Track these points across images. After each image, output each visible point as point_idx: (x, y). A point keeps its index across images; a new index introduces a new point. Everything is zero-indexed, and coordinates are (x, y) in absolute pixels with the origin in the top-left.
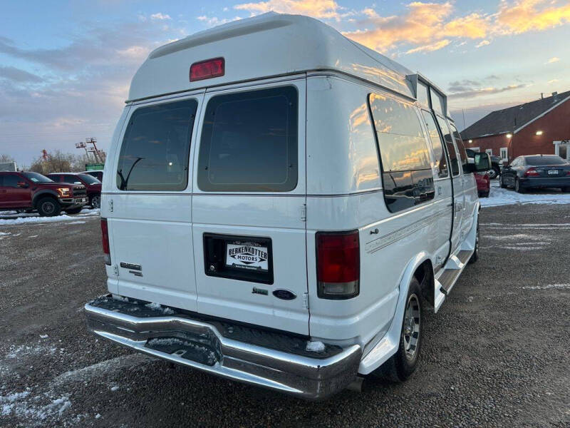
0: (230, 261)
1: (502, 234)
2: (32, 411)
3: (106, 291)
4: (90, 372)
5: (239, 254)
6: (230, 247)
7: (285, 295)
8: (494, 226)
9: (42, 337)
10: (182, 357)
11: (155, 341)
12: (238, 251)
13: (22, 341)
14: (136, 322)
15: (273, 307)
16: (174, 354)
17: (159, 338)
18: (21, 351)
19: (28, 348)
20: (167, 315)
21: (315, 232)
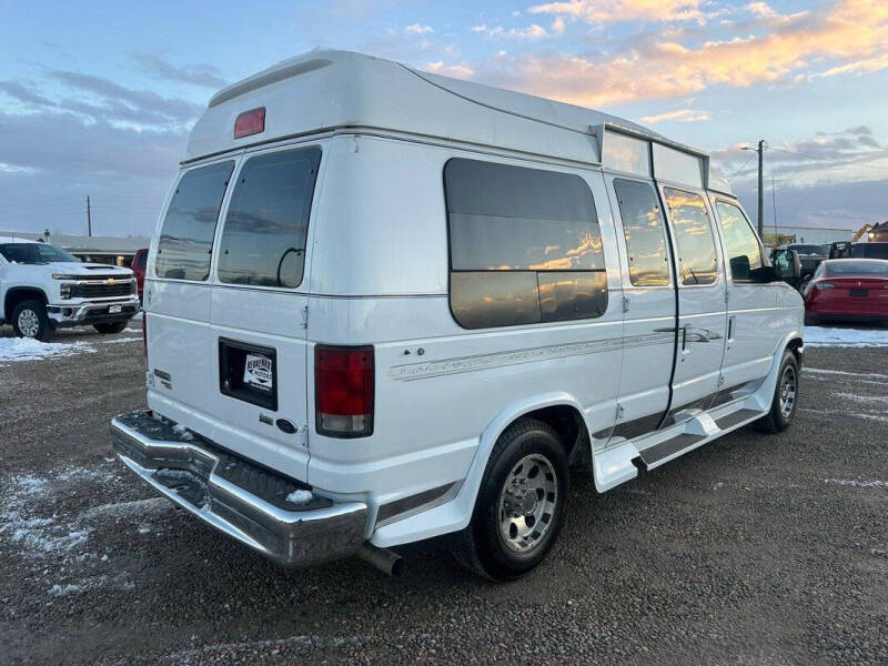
0: (248, 377)
1: (874, 394)
2: (42, 541)
3: (146, 406)
4: (131, 508)
5: (256, 369)
6: (250, 358)
7: (286, 426)
8: (874, 379)
9: (108, 460)
10: (179, 494)
11: (165, 471)
12: (256, 364)
13: (84, 463)
14: (147, 444)
15: (276, 441)
16: (175, 490)
17: (171, 469)
18: (77, 474)
19: (85, 471)
20: (184, 441)
21: (313, 345)
